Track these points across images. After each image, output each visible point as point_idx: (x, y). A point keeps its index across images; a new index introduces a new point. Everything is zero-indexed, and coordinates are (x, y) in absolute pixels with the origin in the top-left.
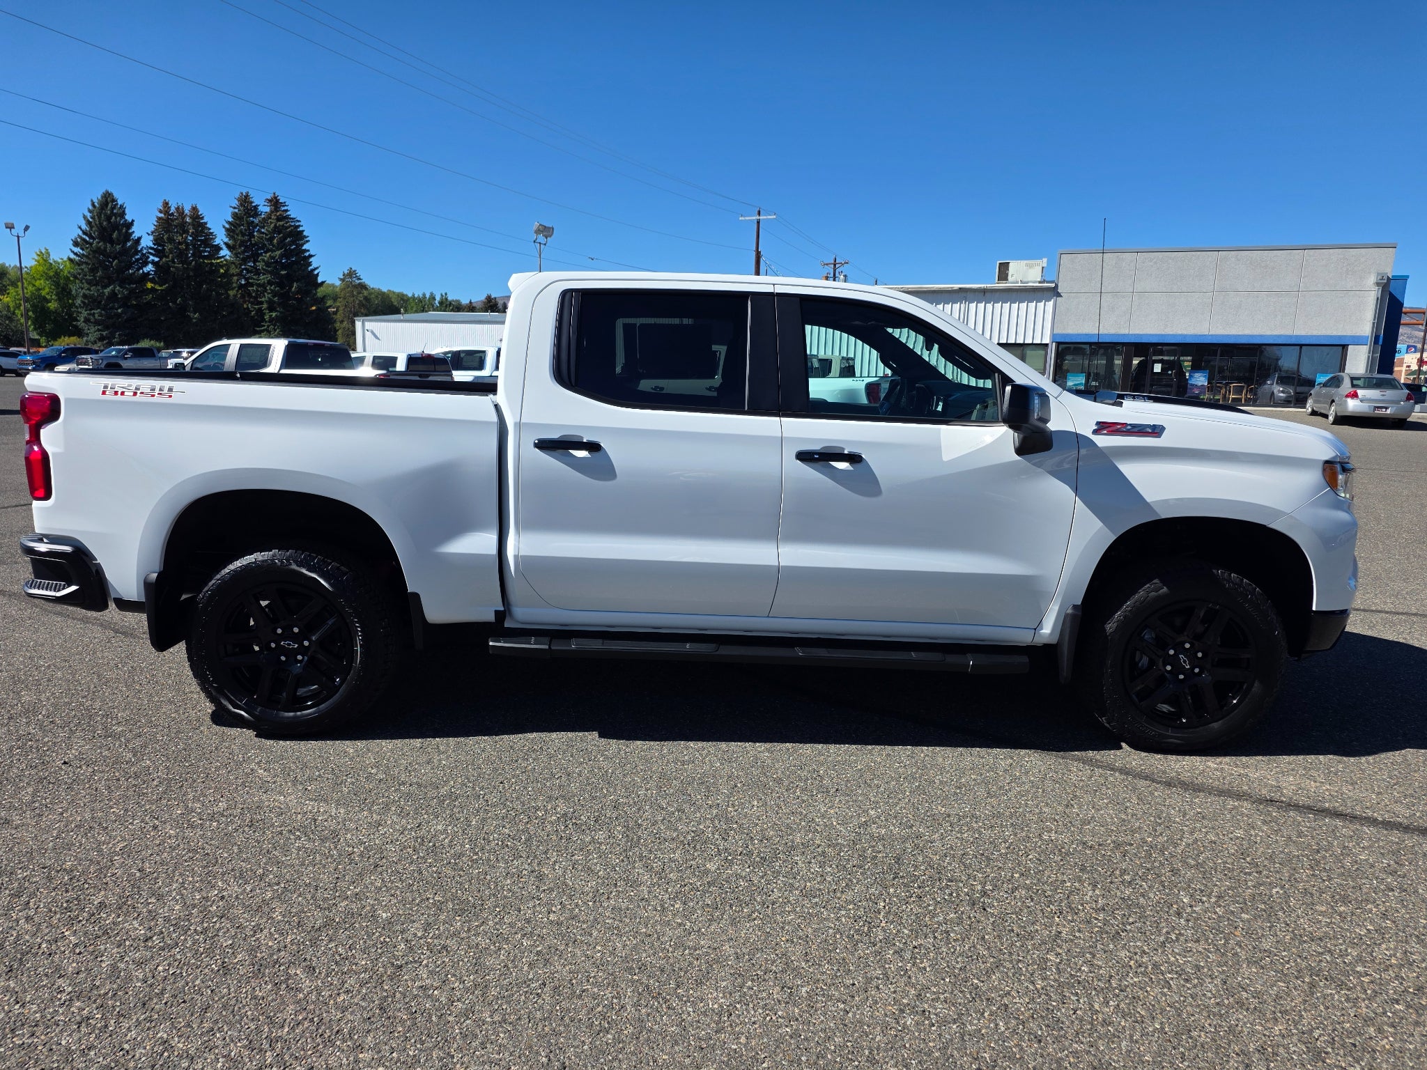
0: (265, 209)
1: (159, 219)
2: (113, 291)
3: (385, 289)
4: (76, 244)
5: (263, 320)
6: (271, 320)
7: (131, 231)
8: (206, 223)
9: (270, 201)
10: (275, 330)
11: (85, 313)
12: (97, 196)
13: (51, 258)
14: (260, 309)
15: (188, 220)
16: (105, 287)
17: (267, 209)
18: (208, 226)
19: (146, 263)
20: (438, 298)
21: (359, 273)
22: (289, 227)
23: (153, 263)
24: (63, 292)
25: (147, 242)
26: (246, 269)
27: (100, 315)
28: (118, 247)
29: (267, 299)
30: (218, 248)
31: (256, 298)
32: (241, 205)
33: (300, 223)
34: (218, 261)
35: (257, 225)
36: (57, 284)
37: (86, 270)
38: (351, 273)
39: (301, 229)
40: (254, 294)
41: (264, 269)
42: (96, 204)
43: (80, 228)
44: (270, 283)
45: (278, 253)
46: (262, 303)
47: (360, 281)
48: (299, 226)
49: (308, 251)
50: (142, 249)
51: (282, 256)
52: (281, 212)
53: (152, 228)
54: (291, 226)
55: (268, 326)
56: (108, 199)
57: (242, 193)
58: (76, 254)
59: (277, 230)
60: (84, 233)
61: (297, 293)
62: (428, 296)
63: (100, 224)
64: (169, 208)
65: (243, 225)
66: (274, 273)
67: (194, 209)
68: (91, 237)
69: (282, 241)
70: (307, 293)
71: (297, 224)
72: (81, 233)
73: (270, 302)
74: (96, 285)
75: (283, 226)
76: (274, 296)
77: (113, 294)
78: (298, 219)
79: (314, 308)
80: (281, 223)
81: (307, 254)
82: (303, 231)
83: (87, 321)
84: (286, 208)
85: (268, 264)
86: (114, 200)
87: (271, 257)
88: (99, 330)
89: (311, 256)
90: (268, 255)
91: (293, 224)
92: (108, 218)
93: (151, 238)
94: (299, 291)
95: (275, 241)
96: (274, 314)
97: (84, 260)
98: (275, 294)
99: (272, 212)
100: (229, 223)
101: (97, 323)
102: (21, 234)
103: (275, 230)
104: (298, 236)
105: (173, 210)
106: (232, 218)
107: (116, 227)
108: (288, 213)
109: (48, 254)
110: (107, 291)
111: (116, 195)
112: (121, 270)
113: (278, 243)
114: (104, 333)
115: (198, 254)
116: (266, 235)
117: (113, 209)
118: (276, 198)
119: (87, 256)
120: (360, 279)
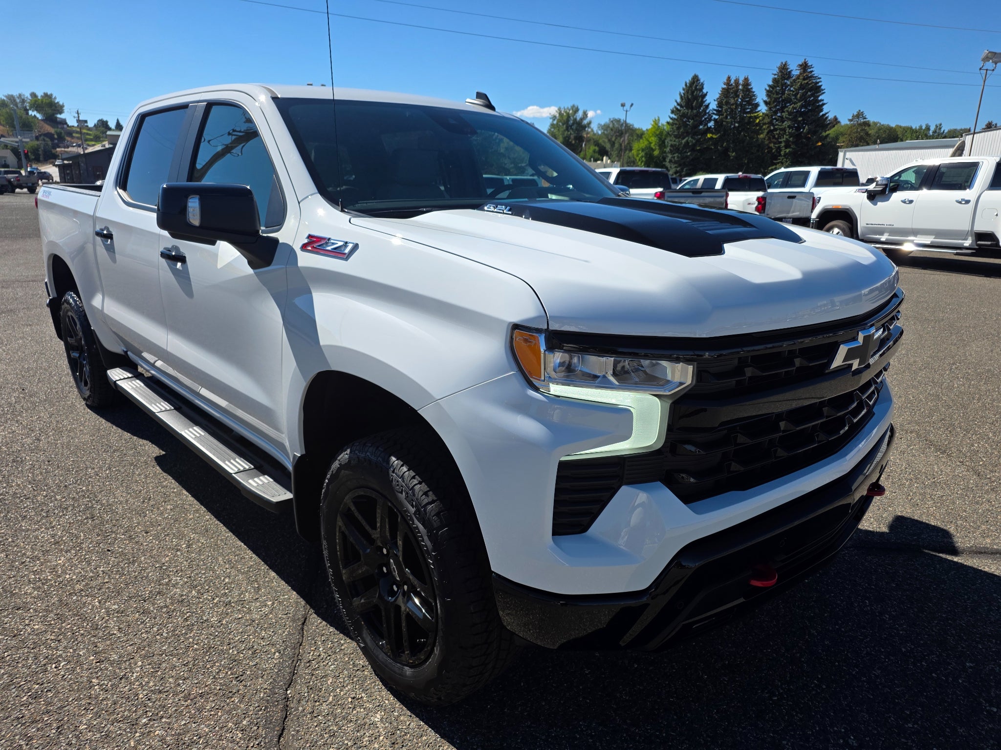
0: (796, 72)
1: (723, 89)
2: (687, 141)
3: (893, 125)
4: (672, 112)
5: (780, 155)
6: (786, 155)
7: (704, 100)
8: (752, 88)
9: (801, 66)
10: (787, 162)
11: (670, 156)
12: (688, 79)
13: (660, 122)
14: (779, 147)
15: (740, 87)
16: (683, 139)
17: (798, 72)
18: (753, 90)
19: (710, 120)
20: (932, 128)
21: (866, 114)
22: (811, 84)
23: (715, 120)
24: (662, 144)
25: (713, 106)
26: (775, 119)
27: (678, 157)
28: (695, 111)
29: (784, 139)
30: (757, 105)
31: (777, 139)
32: (781, 71)
33: (820, 80)
34: (756, 114)
35: (789, 85)
36: (660, 139)
37: (675, 128)
38: (860, 115)
39: (820, 84)
40: (776, 136)
41: (786, 118)
42: (688, 84)
43: (676, 101)
44: (789, 127)
45: (799, 104)
46: (781, 142)
47: (865, 120)
48: (818, 83)
49: (823, 100)
50: (709, 111)
51: (802, 106)
52: (807, 73)
53: (718, 96)
54: (813, 83)
55: (783, 159)
56: (695, 79)
57: (782, 63)
58: (671, 119)
59: (802, 87)
60: (678, 104)
61: (808, 133)
62: (924, 128)
63: (688, 97)
64: (730, 81)
65: (778, 87)
66: (794, 120)
67: (746, 79)
68: (681, 106)
69: (804, 95)
70: (814, 133)
71: (818, 80)
72: (676, 104)
73: (787, 141)
74: (679, 138)
75: (808, 83)
76: (790, 137)
77: (687, 142)
78: (820, 77)
79: (820, 144)
80: (806, 81)
81: (821, 103)
82: (821, 86)
83: (670, 161)
84: (812, 69)
85: (790, 113)
86: (698, 80)
87: (794, 108)
88: (676, 167)
89: (824, 104)
90: (791, 106)
91: (814, 81)
92: (693, 92)
93: (716, 103)
94: (809, 132)
95: (799, 96)
96: (788, 150)
97: (676, 122)
98: (791, 135)
99: (801, 74)
100: (769, 86)
101: (675, 162)
102: (628, 109)
103: (800, 87)
104: (817, 89)
105: (732, 82)
106: (773, 82)
107: (695, 98)
108: (813, 73)
109: (659, 120)
110: (684, 141)
111: (700, 77)
112: (696, 126)
113: (800, 97)
114: (678, 169)
115: (743, 111)
116: (793, 92)
117: (696, 86)
118: (805, 63)
119: (676, 120)
120: (865, 118)
